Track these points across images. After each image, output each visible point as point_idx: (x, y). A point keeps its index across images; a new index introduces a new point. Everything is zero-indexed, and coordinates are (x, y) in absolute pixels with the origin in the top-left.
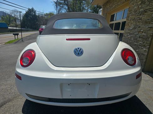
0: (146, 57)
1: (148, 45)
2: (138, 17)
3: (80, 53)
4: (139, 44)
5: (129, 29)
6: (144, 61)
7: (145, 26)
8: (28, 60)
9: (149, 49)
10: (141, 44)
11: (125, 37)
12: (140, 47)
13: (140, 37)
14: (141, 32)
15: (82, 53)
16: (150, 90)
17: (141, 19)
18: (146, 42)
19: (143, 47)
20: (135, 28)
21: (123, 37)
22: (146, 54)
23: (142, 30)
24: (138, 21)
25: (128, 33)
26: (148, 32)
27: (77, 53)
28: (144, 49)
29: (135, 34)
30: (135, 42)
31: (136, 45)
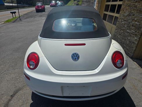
0: (136, 46)
1: (139, 35)
2: (134, 4)
3: (76, 58)
4: (131, 32)
5: (124, 15)
6: (134, 49)
7: (139, 15)
8: (33, 62)
9: (139, 38)
10: (133, 32)
11: (119, 23)
12: (132, 35)
13: (133, 25)
14: (135, 20)
15: (78, 58)
16: (135, 79)
17: (136, 7)
18: (137, 32)
19: (134, 36)
20: (129, 15)
21: (117, 22)
22: (137, 43)
23: (136, 19)
24: (133, 8)
25: (123, 19)
26: (141, 22)
27: (74, 58)
28: (136, 38)
29: (129, 21)
30: (128, 29)
31: (128, 32)
